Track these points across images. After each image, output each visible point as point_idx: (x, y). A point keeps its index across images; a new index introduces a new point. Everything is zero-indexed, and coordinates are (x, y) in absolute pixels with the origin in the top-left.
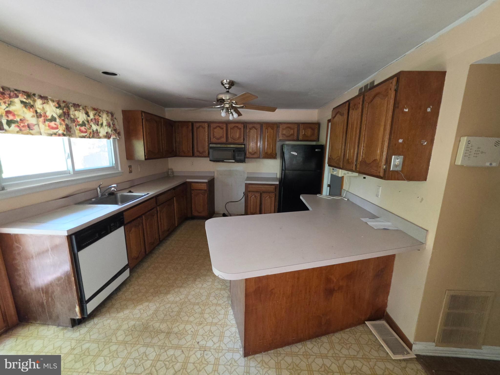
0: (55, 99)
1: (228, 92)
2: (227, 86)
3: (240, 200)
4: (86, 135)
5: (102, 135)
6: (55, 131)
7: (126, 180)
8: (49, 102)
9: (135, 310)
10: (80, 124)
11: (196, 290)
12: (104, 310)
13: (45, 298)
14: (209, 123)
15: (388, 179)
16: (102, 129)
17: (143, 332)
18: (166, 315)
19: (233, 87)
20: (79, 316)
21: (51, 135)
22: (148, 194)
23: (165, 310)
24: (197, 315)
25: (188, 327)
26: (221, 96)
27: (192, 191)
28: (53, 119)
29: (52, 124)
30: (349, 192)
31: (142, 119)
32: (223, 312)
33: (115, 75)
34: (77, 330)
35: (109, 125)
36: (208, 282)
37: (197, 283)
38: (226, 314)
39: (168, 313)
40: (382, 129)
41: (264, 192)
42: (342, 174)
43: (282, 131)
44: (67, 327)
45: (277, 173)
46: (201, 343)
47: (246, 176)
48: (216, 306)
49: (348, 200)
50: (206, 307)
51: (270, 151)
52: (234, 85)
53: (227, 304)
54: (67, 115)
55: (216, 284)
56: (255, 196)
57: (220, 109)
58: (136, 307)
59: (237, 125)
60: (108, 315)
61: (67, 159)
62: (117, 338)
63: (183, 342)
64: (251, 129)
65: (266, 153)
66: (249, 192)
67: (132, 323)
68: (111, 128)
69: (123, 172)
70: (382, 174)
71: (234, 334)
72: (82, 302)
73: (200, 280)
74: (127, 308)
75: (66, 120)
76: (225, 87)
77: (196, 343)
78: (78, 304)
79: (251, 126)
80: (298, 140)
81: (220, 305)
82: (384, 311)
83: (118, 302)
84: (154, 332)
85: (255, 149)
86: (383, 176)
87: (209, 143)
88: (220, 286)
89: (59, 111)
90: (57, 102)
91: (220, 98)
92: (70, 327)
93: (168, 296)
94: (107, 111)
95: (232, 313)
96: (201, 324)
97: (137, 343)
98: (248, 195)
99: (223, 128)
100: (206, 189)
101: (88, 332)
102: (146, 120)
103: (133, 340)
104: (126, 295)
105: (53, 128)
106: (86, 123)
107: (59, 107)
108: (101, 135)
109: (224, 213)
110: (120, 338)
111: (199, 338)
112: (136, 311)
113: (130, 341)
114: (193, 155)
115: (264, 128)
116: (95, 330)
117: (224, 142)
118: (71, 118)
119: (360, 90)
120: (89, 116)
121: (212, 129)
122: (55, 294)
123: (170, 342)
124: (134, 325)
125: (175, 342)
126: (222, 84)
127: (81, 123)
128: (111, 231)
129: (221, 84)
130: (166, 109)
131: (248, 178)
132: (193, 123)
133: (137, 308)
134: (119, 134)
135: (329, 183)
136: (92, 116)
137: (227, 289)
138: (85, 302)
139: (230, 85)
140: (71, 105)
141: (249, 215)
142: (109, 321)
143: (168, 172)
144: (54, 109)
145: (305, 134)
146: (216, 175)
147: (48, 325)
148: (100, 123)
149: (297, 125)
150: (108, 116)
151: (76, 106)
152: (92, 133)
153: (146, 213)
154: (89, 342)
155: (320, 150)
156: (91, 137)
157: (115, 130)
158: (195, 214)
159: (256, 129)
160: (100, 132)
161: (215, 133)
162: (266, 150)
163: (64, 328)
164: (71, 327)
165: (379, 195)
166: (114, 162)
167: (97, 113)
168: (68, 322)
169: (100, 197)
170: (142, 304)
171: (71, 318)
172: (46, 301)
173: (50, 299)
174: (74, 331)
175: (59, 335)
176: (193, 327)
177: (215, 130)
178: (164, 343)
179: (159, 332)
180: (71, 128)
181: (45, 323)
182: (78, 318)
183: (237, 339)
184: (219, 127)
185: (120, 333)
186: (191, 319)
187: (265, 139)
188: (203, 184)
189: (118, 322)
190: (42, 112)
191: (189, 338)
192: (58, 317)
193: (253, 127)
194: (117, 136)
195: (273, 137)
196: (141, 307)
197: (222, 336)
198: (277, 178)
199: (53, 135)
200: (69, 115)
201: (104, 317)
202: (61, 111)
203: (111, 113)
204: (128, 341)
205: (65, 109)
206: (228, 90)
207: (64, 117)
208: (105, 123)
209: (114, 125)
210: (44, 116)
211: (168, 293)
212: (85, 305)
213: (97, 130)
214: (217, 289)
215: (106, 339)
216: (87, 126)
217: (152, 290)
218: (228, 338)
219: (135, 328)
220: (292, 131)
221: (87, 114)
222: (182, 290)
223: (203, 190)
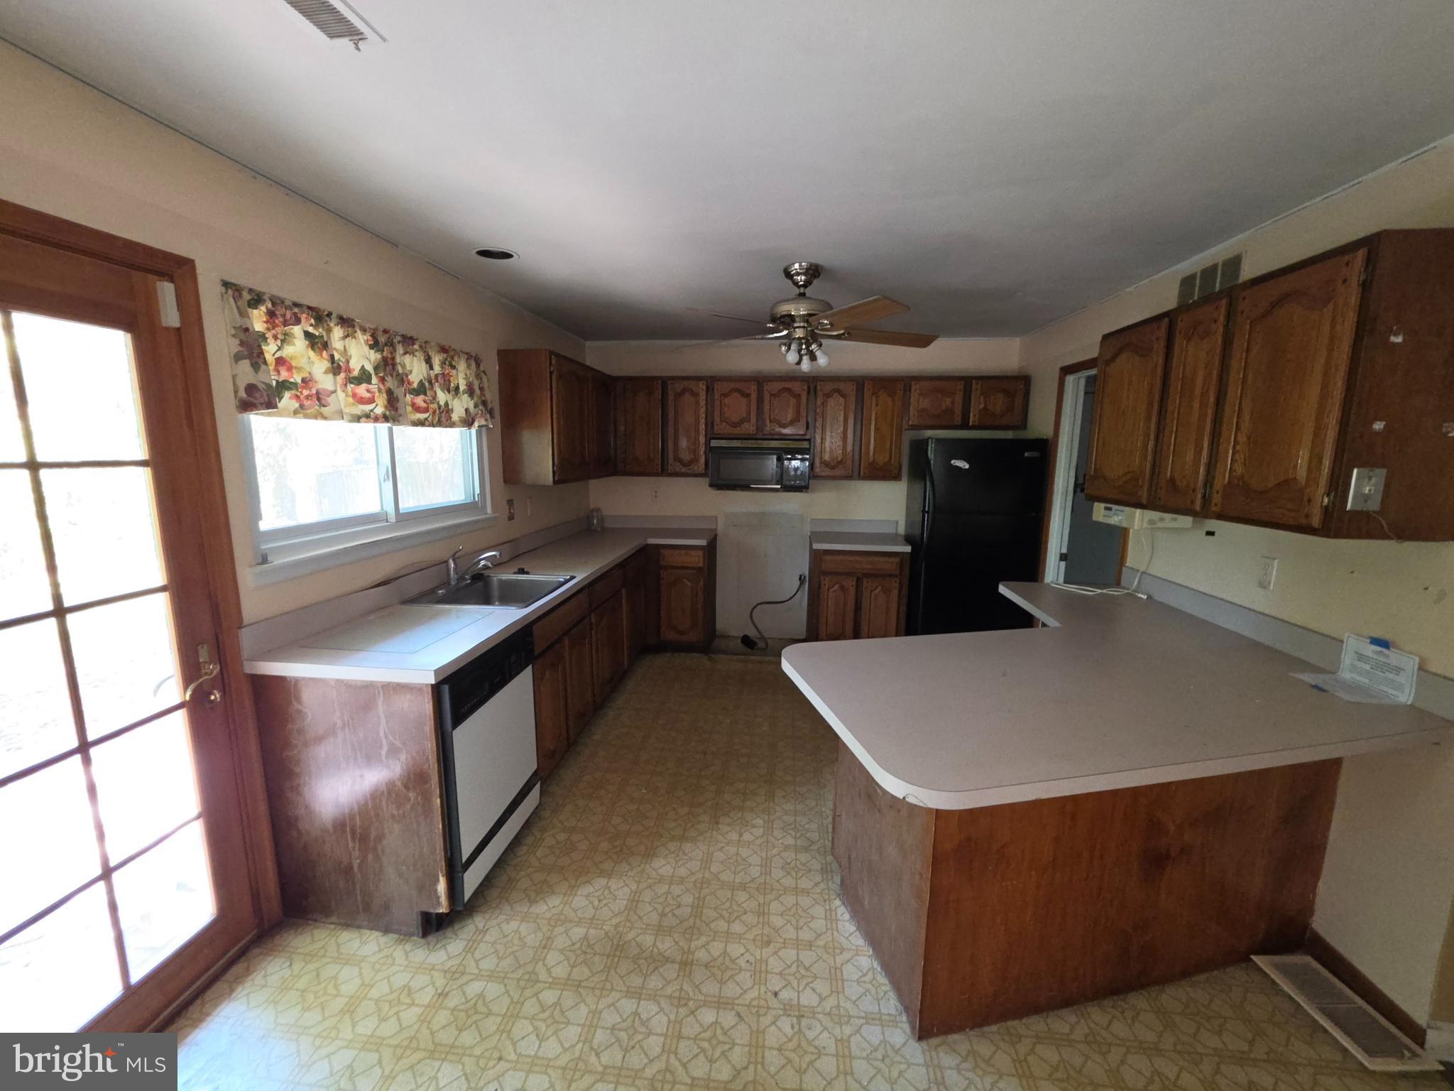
0: (367, 326)
1: (803, 295)
2: (801, 279)
3: (791, 598)
4: (426, 419)
5: (457, 419)
6: (368, 408)
7: (506, 539)
8: (356, 332)
9: (577, 899)
10: (414, 390)
11: (727, 848)
12: (494, 893)
13: (357, 853)
14: (711, 382)
15: (1338, 534)
16: (456, 400)
17: (616, 960)
18: (663, 915)
19: (815, 282)
20: (443, 908)
21: (357, 419)
22: (572, 578)
23: (657, 900)
24: (750, 918)
25: (735, 950)
26: (785, 308)
27: (662, 572)
28: (364, 378)
29: (362, 390)
30: (1150, 575)
31: (551, 373)
32: (819, 911)
33: (508, 256)
34: (438, 946)
35: (470, 391)
36: (754, 826)
37: (724, 828)
38: (830, 917)
39: (667, 910)
40: (1314, 392)
41: (867, 575)
42: (1142, 521)
43: (918, 402)
44: (412, 935)
45: (897, 522)
46: (784, 995)
47: (807, 529)
48: (797, 895)
49: (1150, 597)
50: (769, 897)
51: (882, 459)
52: (819, 275)
53: (826, 891)
54: (391, 367)
55: (777, 833)
56: (842, 588)
57: (778, 342)
58: (576, 888)
59: (788, 385)
60: (507, 908)
61: (384, 481)
62: (549, 971)
63: (731, 990)
64: (828, 396)
65: (872, 465)
66: (826, 573)
67: (578, 932)
68: (475, 398)
69: (495, 518)
70: (1316, 521)
71: (870, 976)
72: (455, 868)
73: (729, 820)
74: (553, 893)
75: (389, 379)
76: (796, 284)
77: (769, 994)
78: (444, 872)
79: (829, 387)
80: (965, 425)
81: (806, 892)
82: (1306, 926)
83: (523, 873)
84: (646, 959)
85: (841, 452)
86: (1320, 527)
87: (709, 436)
88: (790, 841)
89: (375, 356)
90: (372, 331)
91: (784, 313)
92: (418, 936)
93: (658, 863)
94: (467, 354)
95: (847, 916)
96: (768, 943)
97: (608, 986)
98: (822, 584)
99: (749, 395)
100: (701, 565)
101: (470, 949)
102: (560, 377)
103: (595, 979)
104: (539, 854)
105: (362, 401)
106: (427, 384)
107: (375, 345)
108: (455, 417)
109: (746, 633)
110: (560, 971)
111: (775, 984)
112: (579, 901)
113: (587, 980)
114: (664, 472)
115: (867, 394)
116: (483, 948)
117: (751, 432)
118: (398, 375)
119: (1187, 282)
120: (431, 368)
121: (717, 396)
122: (385, 842)
123: (697, 987)
124: (586, 938)
125: (711, 988)
126: (788, 274)
127: (415, 385)
128: (511, 678)
129: (783, 275)
130: (588, 344)
131: (815, 536)
132: (664, 382)
133: (579, 893)
134: (491, 412)
135: (1064, 551)
136: (437, 369)
137: (812, 847)
138: (460, 869)
139: (809, 276)
140: (399, 338)
141: (822, 640)
142: (514, 924)
143: (589, 518)
144: (366, 349)
145: (985, 409)
146: (721, 528)
147: (359, 927)
148: (452, 385)
149: (963, 382)
150: (469, 367)
151: (408, 340)
152: (438, 412)
153: (570, 630)
154: (478, 977)
155: (1035, 454)
156: (435, 422)
157: (484, 403)
158: (670, 635)
159: (843, 396)
160: (452, 410)
161: (726, 409)
162: (871, 453)
163: (402, 937)
164: (421, 935)
165: (1270, 583)
166: (477, 491)
167: (446, 359)
168: (415, 921)
169: (455, 585)
170: (588, 882)
171: (423, 910)
172: (358, 861)
173: (370, 857)
174: (431, 947)
175: (395, 954)
176: (747, 950)
177: (727, 401)
178: (681, 989)
179: (657, 961)
180: (397, 400)
181: (350, 923)
182: (441, 911)
183: (884, 988)
184: (738, 390)
185: (552, 957)
186: (737, 928)
187: (870, 424)
188: (693, 553)
189: (540, 929)
190: (341, 359)
191: (745, 978)
192: (387, 907)
193: (838, 391)
194: (489, 419)
195: (892, 420)
196: (588, 889)
197: (836, 978)
198: (897, 534)
199: (361, 420)
200: (394, 365)
201: (497, 912)
202: (379, 356)
203: (475, 360)
204: (583, 981)
205: (385, 348)
206: (802, 290)
207: (385, 370)
208: (462, 387)
209: (481, 389)
210: (346, 371)
211: (650, 854)
212: (460, 875)
213: (447, 404)
214: (787, 848)
215: (520, 972)
216: (428, 393)
217: (604, 845)
218: (854, 984)
219: (589, 946)
220: (948, 401)
221: (428, 361)
222: (688, 846)
223: (693, 568)
